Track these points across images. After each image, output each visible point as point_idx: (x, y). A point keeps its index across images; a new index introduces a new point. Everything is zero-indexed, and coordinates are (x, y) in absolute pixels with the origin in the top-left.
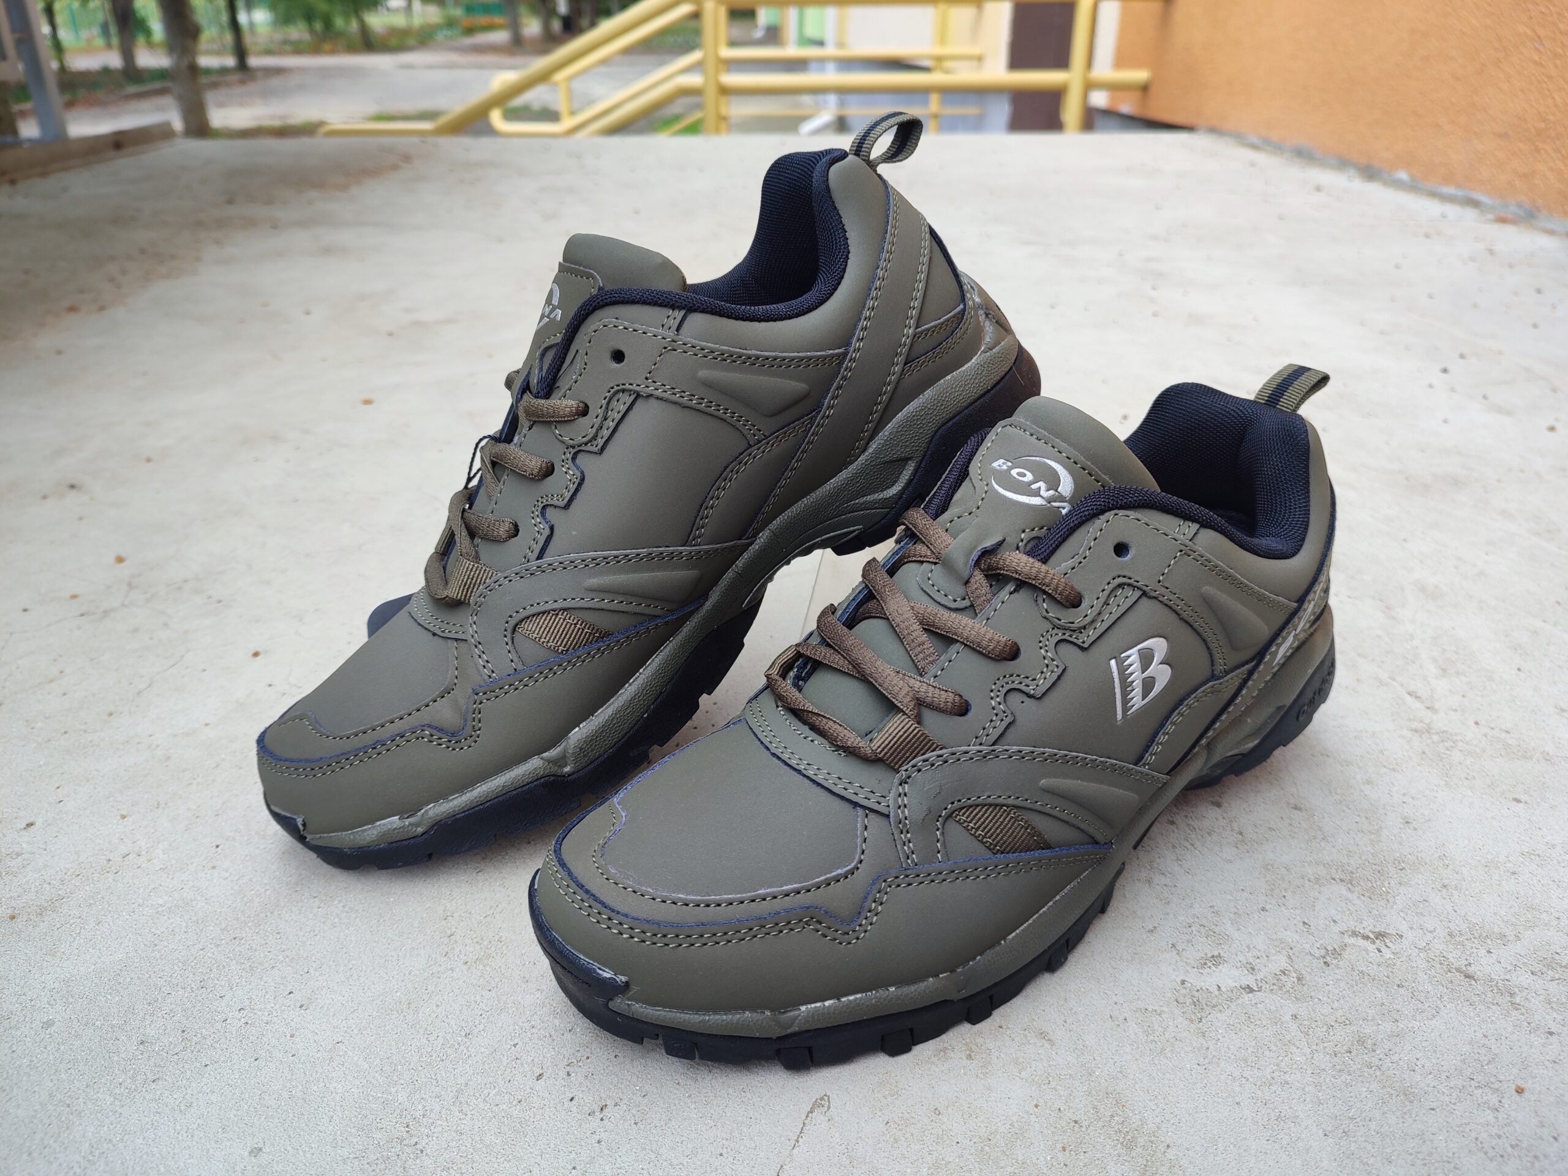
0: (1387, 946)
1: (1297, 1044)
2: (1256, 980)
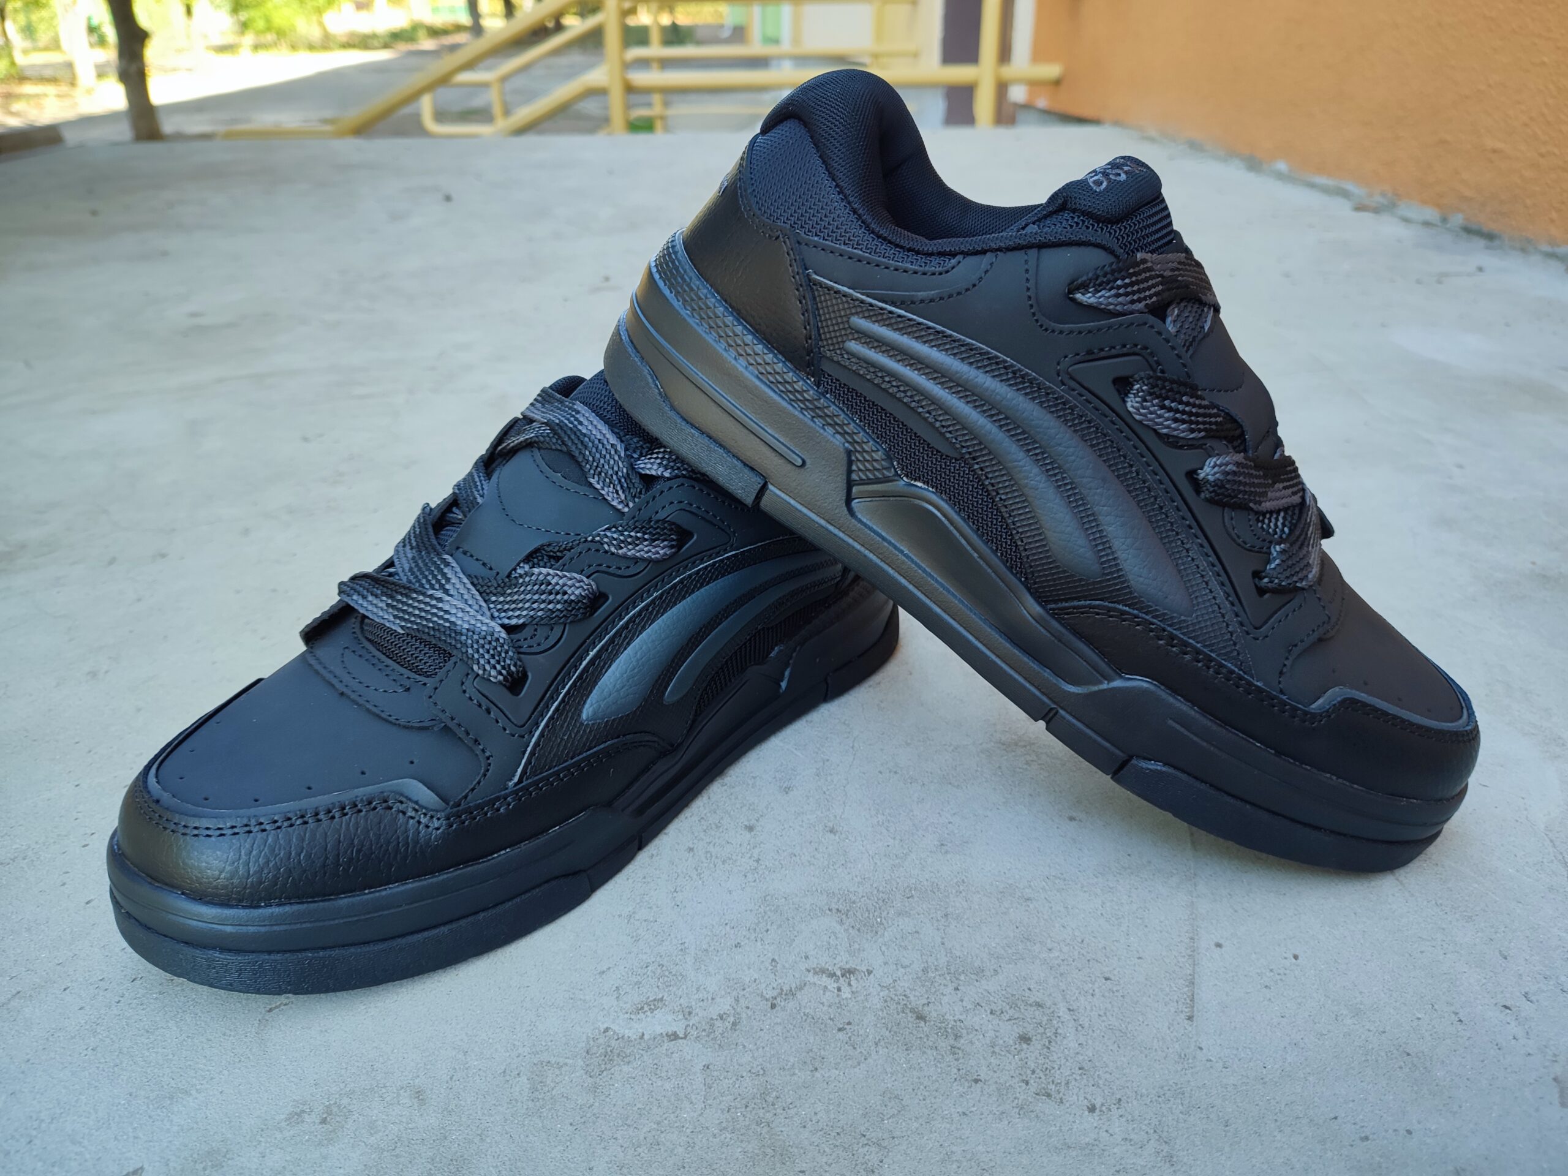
0: (850, 985)
2: (688, 1026)
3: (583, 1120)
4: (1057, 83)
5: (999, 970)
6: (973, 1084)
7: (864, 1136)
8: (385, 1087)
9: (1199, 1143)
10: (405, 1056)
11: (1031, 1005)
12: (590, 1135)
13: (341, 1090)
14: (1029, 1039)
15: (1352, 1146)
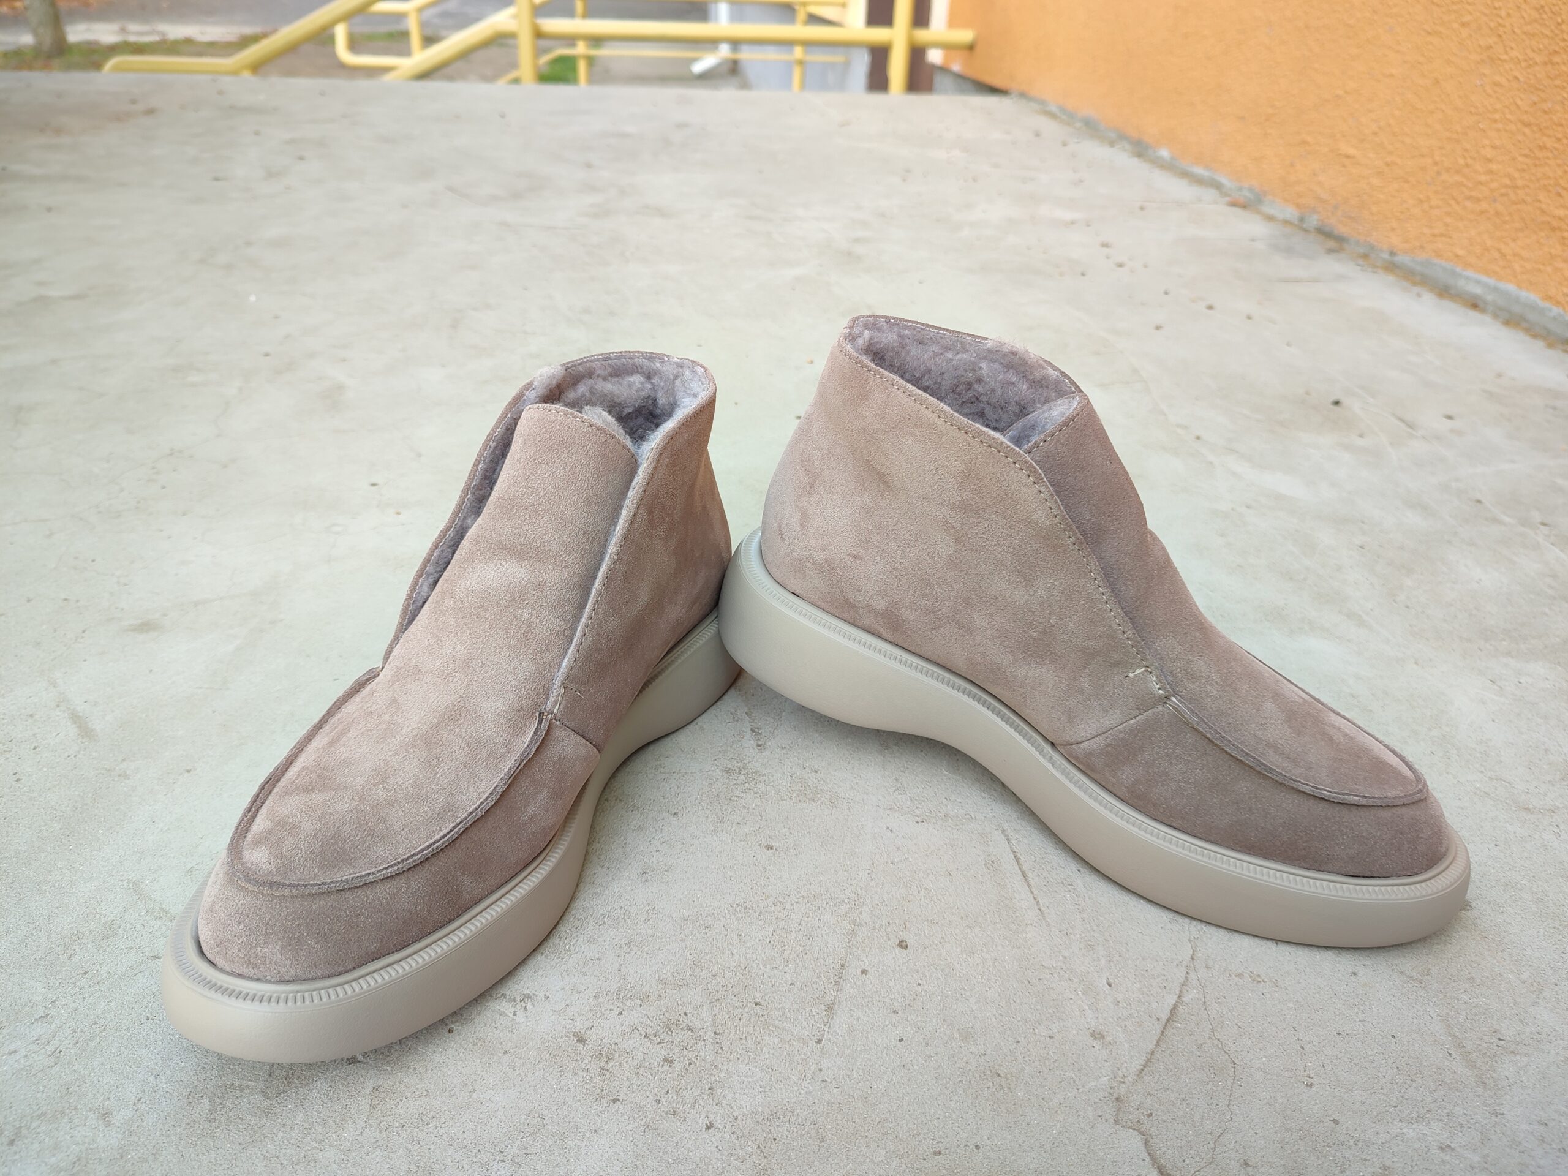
0: (526, 1009)
3: (251, 1140)
4: (971, 47)
5: (663, 995)
6: (612, 1103)
7: (502, 1153)
8: (76, 1108)
9: (793, 1157)
10: (101, 1079)
11: (682, 1029)
12: (255, 1154)
13: (34, 1112)
14: (671, 1062)
15: (925, 1159)
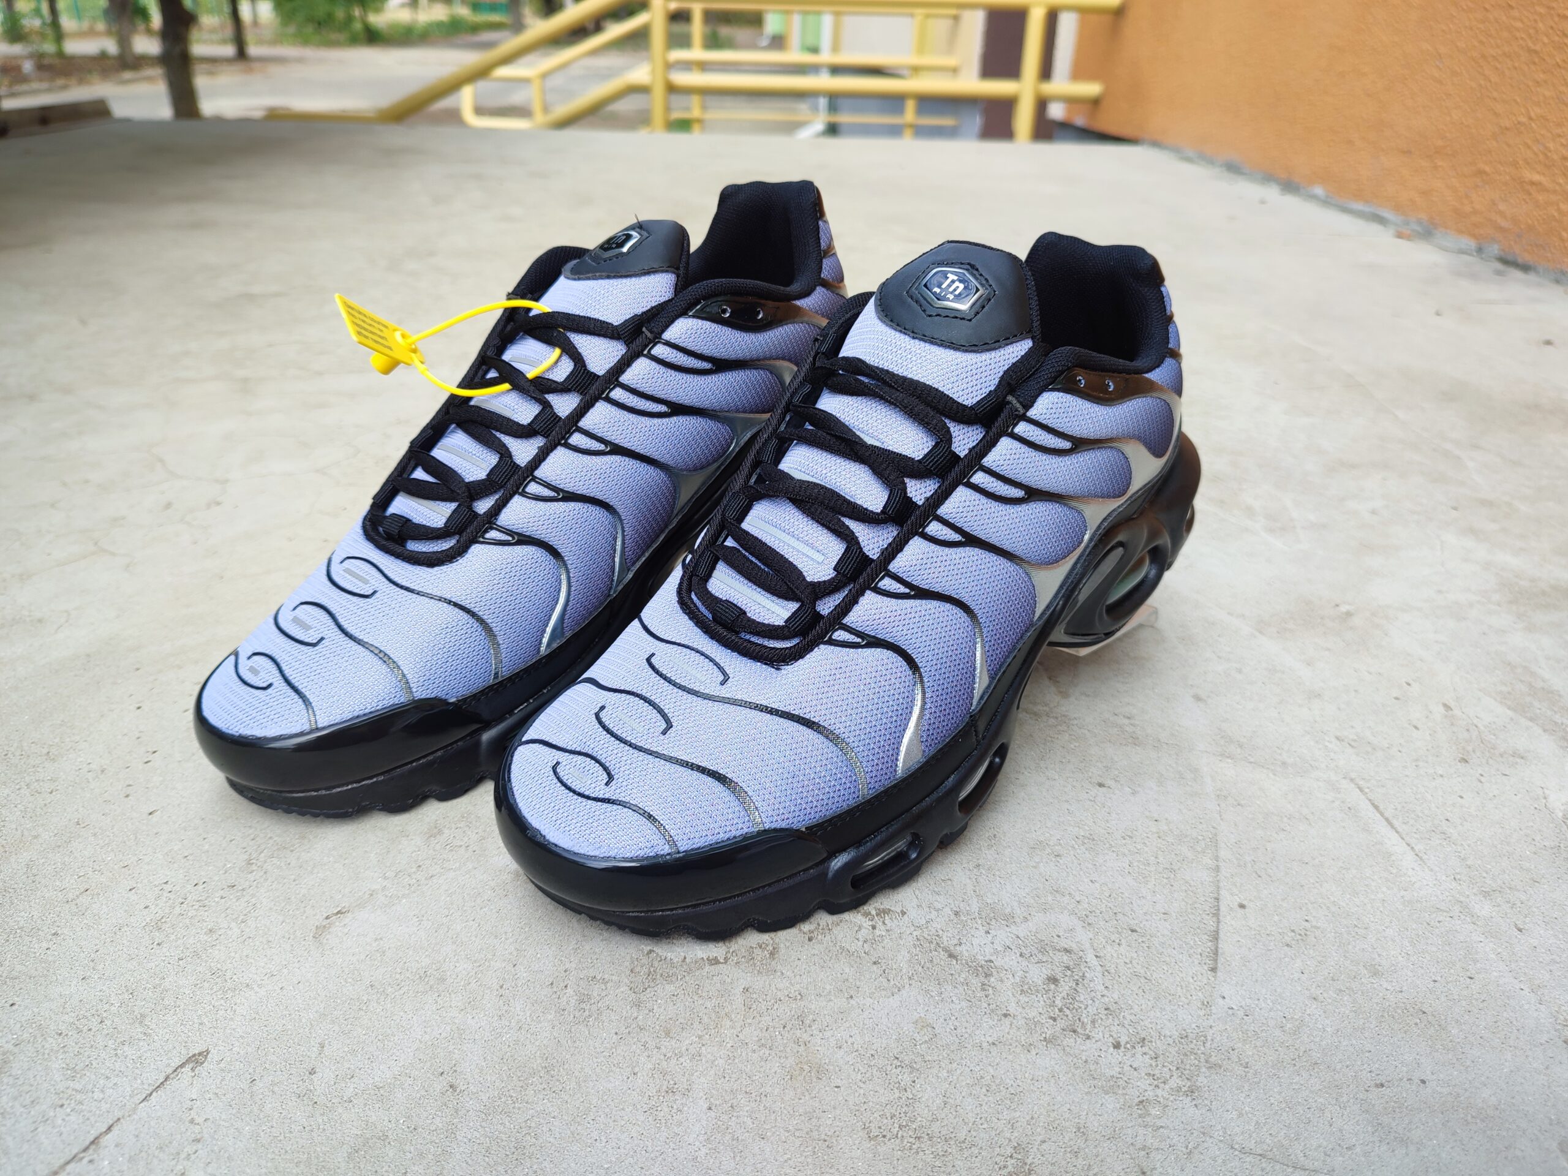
0: (884, 923)
1: (733, 1016)
4: (1095, 103)
5: (1029, 918)
6: (1003, 1018)
11: (1059, 950)
12: (634, 1044)
14: (1057, 981)
15: (1367, 1091)
